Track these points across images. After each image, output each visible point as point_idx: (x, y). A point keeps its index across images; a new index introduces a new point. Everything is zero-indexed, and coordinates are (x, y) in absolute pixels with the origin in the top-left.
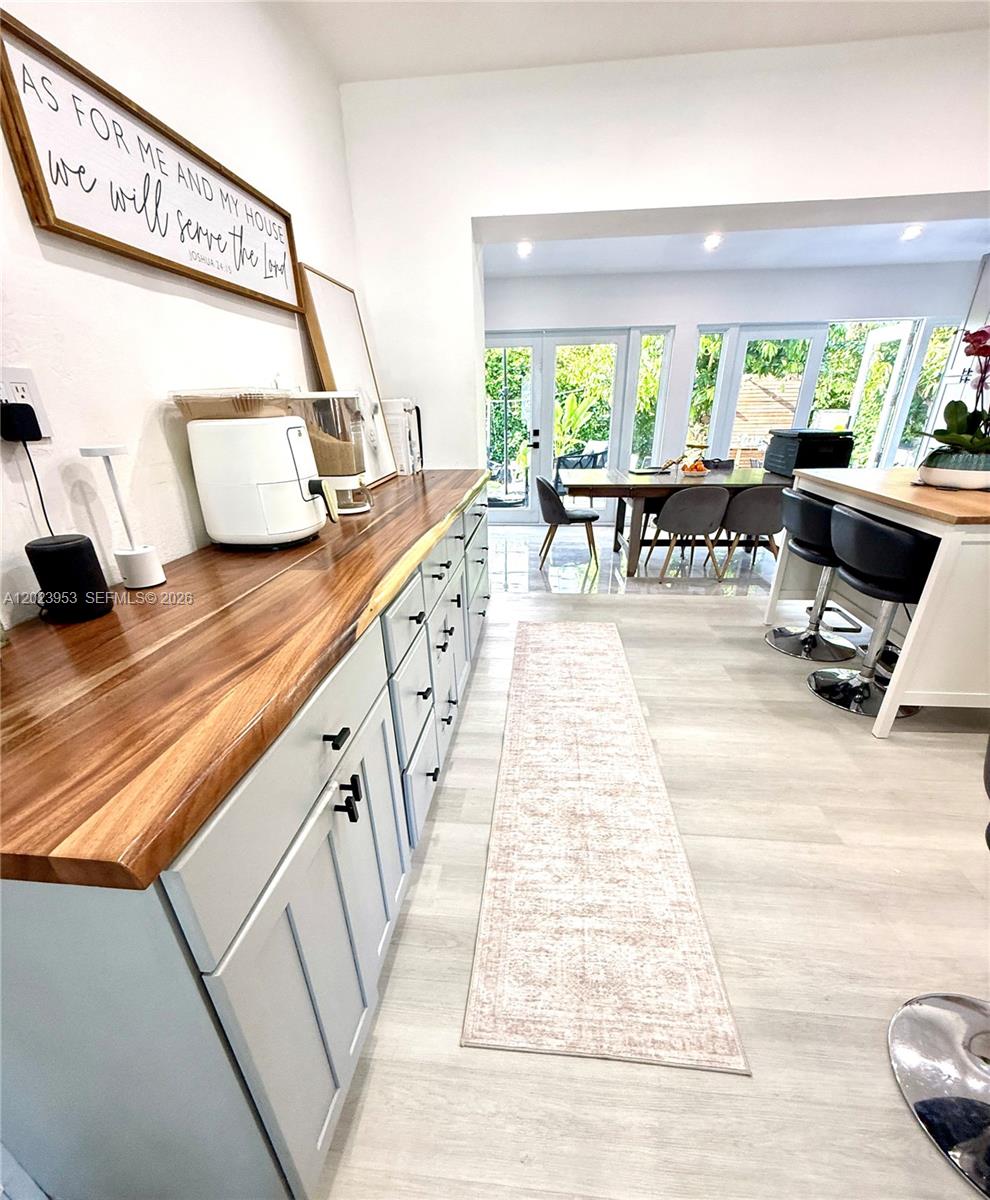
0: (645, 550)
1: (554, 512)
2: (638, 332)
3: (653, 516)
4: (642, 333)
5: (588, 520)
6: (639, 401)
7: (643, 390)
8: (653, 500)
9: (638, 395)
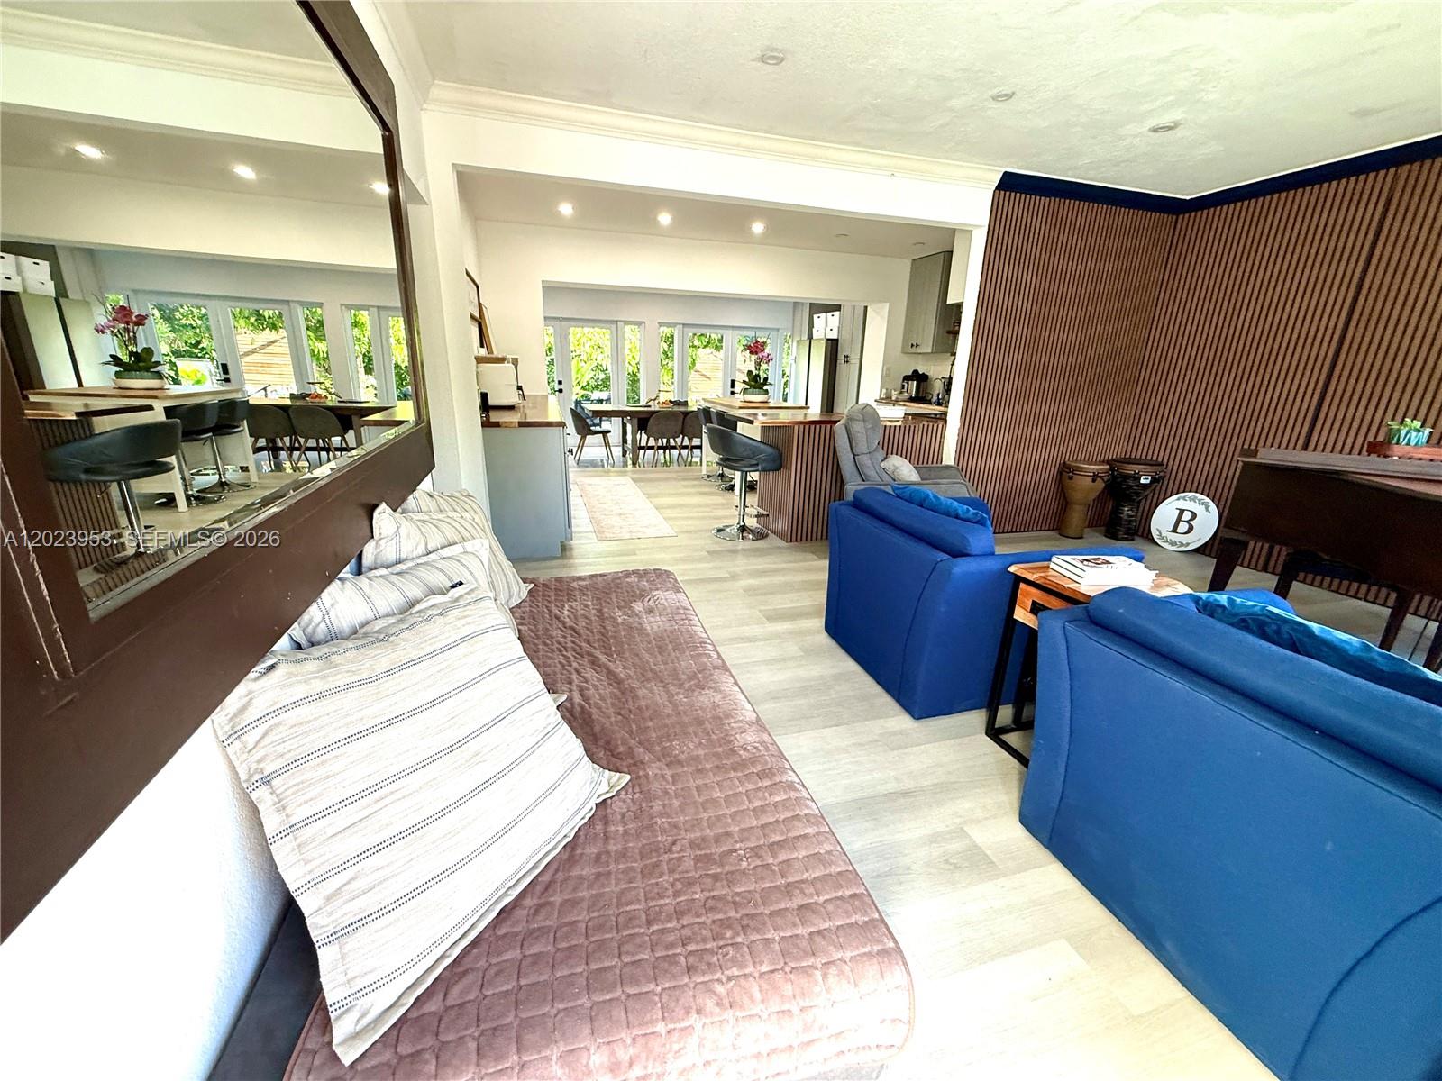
0: (642, 452)
1: (584, 427)
2: (622, 323)
3: (643, 432)
4: (625, 324)
5: (605, 433)
6: (627, 365)
7: (630, 357)
8: (643, 421)
9: (627, 361)
